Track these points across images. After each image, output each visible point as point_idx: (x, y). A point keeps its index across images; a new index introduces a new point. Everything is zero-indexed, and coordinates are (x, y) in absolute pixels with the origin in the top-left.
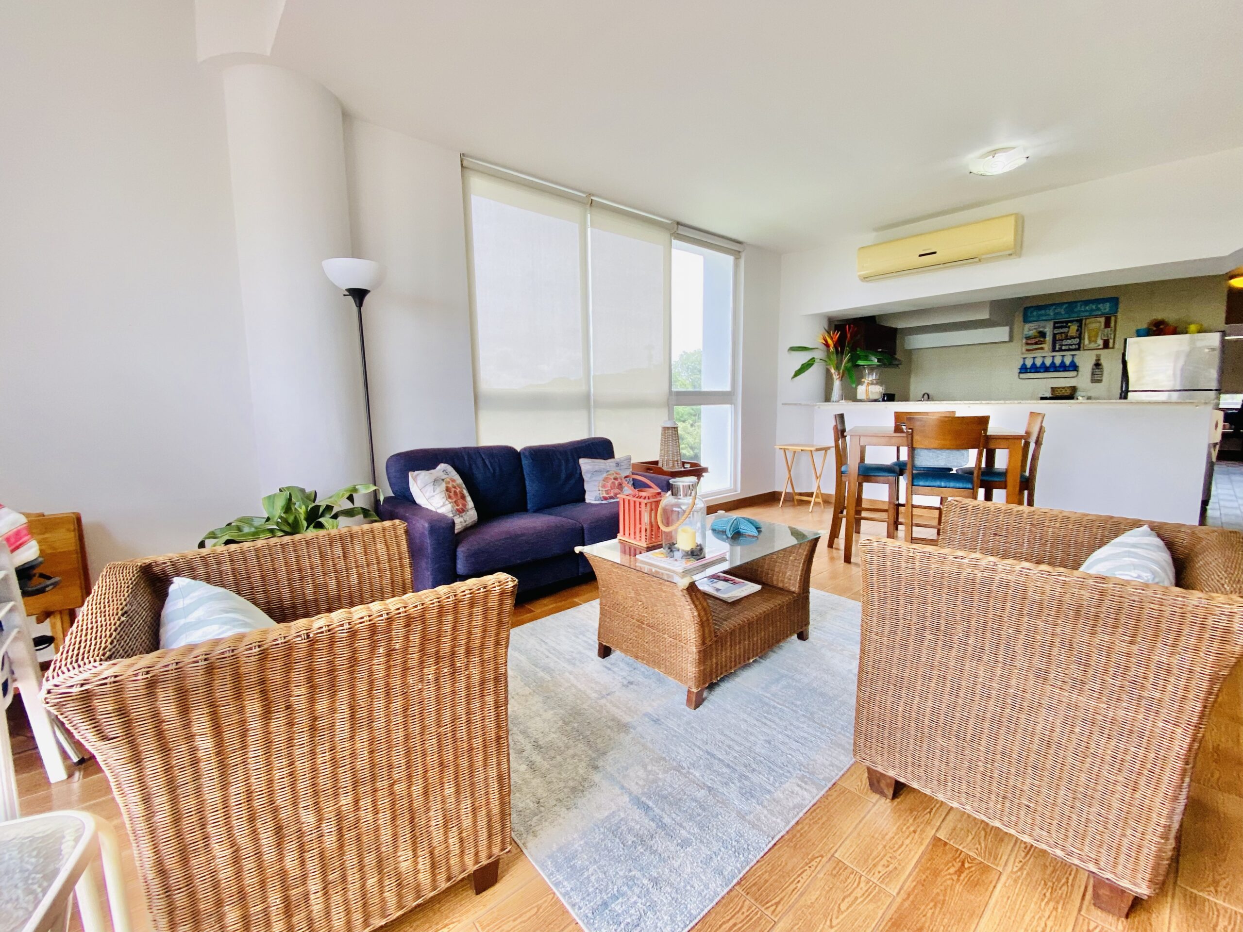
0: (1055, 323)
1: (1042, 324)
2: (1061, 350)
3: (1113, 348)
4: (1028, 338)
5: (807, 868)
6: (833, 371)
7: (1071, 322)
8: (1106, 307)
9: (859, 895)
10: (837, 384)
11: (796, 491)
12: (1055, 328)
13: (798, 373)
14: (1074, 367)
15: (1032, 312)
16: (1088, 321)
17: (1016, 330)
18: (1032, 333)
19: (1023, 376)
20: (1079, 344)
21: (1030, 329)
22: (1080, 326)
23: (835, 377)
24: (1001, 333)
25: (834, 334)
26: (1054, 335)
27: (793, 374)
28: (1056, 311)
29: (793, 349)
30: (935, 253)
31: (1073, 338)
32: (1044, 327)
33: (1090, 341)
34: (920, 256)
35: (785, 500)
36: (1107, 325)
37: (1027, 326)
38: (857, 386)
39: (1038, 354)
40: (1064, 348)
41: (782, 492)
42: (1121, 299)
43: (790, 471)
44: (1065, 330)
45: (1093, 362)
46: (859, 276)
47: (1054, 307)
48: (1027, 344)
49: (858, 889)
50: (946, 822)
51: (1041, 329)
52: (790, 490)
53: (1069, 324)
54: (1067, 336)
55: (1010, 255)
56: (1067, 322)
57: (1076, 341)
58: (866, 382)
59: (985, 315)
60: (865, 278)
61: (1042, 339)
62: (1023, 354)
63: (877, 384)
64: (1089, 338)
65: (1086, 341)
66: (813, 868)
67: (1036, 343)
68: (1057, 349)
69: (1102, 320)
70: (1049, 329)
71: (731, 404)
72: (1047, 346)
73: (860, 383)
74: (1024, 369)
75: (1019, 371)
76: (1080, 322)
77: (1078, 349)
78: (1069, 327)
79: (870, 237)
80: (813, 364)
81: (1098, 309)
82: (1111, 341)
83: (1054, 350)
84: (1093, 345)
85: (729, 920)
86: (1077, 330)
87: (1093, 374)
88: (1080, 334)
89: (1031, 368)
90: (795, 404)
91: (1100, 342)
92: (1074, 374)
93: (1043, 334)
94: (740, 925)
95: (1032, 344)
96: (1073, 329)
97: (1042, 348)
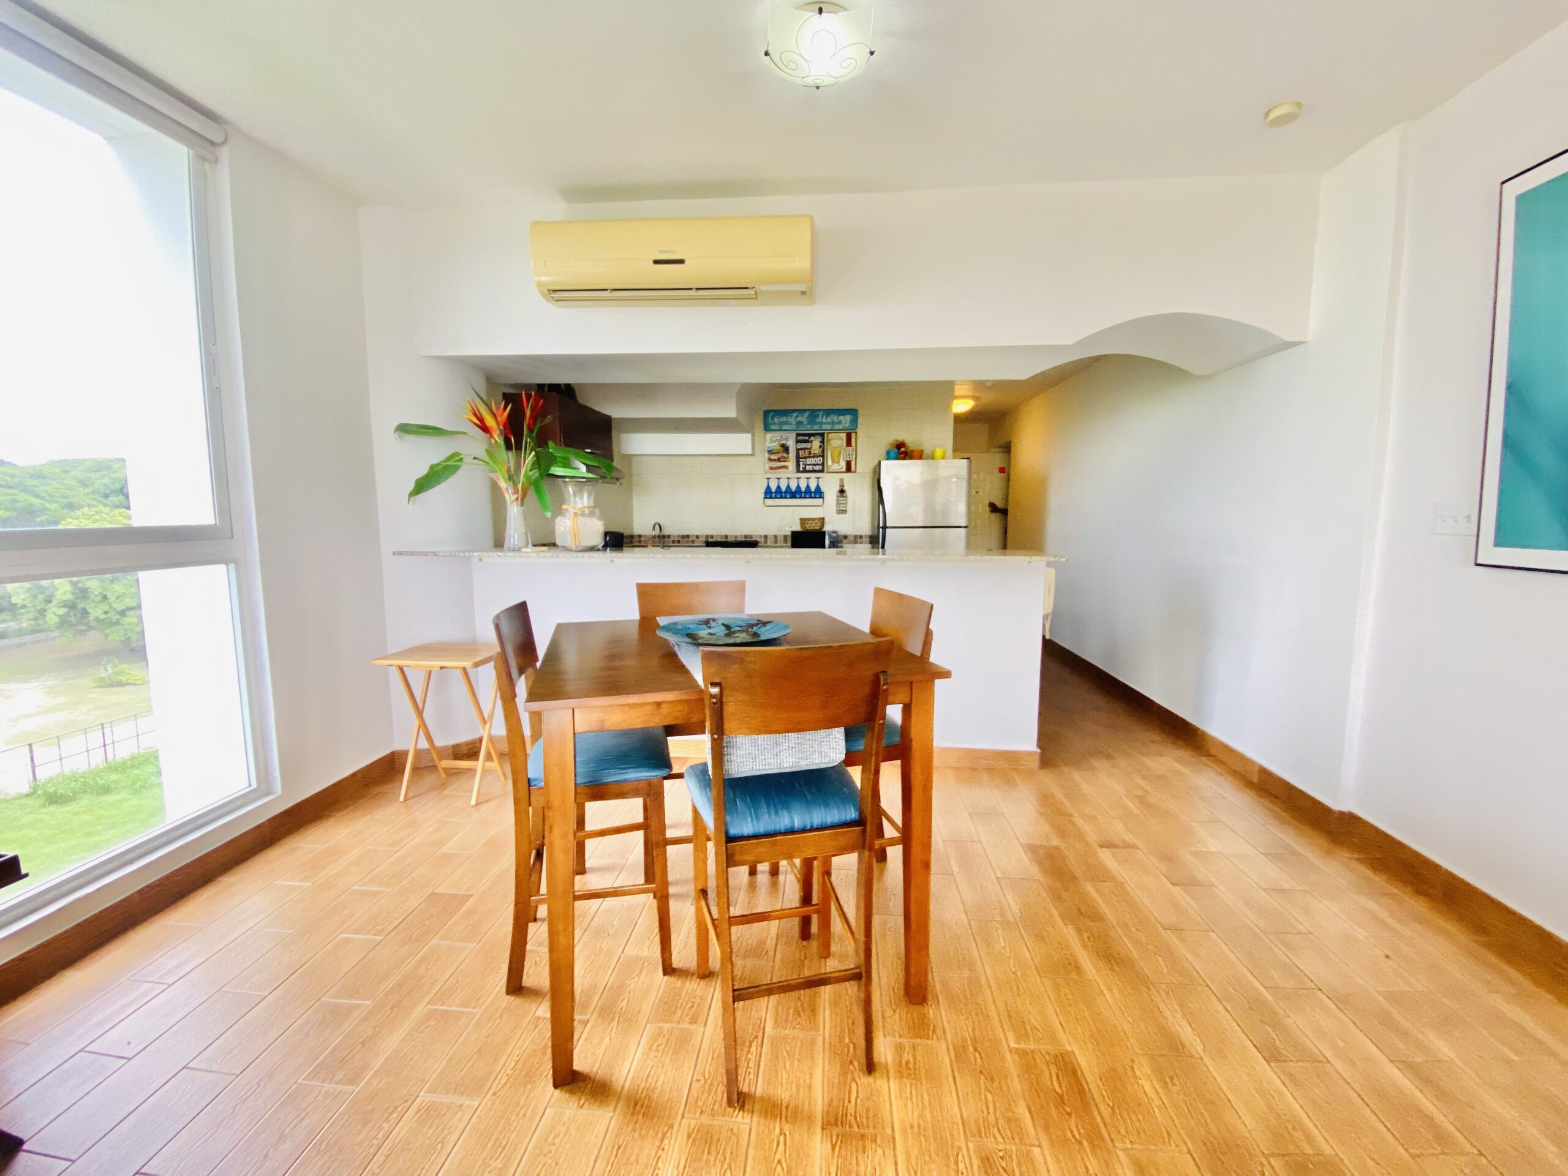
0: (798, 435)
1: (785, 435)
2: (805, 471)
3: (855, 472)
4: (770, 452)
6: (503, 484)
7: (814, 435)
8: (846, 420)
10: (514, 511)
12: (798, 441)
13: (422, 486)
14: (818, 493)
15: (773, 418)
16: (830, 435)
17: (757, 439)
18: (775, 445)
19: (769, 502)
20: (823, 464)
21: (772, 440)
22: (823, 442)
23: (510, 497)
24: (740, 442)
25: (498, 408)
26: (798, 450)
27: (411, 486)
28: (798, 419)
29: (404, 429)
30: (681, 262)
31: (815, 456)
32: (787, 439)
33: (833, 462)
34: (656, 262)
36: (849, 443)
37: (769, 435)
38: (554, 516)
39: (783, 474)
40: (808, 468)
42: (860, 412)
43: (420, 713)
44: (807, 445)
45: (838, 488)
46: (539, 285)
47: (795, 414)
48: (770, 460)
51: (784, 442)
53: (812, 438)
54: (810, 453)
55: (803, 293)
56: (810, 435)
57: (819, 460)
58: (572, 511)
59: (729, 411)
60: (557, 293)
61: (786, 455)
62: (766, 472)
63: (592, 514)
64: (832, 457)
65: (830, 463)
67: (779, 460)
68: (801, 469)
69: (844, 436)
70: (791, 443)
71: (225, 562)
72: (791, 464)
73: (558, 511)
74: (768, 494)
75: (763, 496)
76: (822, 435)
77: (822, 471)
78: (812, 442)
79: (558, 209)
80: (457, 468)
81: (840, 423)
82: (853, 463)
83: (798, 471)
84: (835, 467)
86: (820, 447)
87: (838, 503)
88: (823, 451)
89: (776, 492)
91: (843, 464)
92: (818, 501)
93: (786, 449)
95: (774, 460)
96: (816, 443)
97: (786, 467)
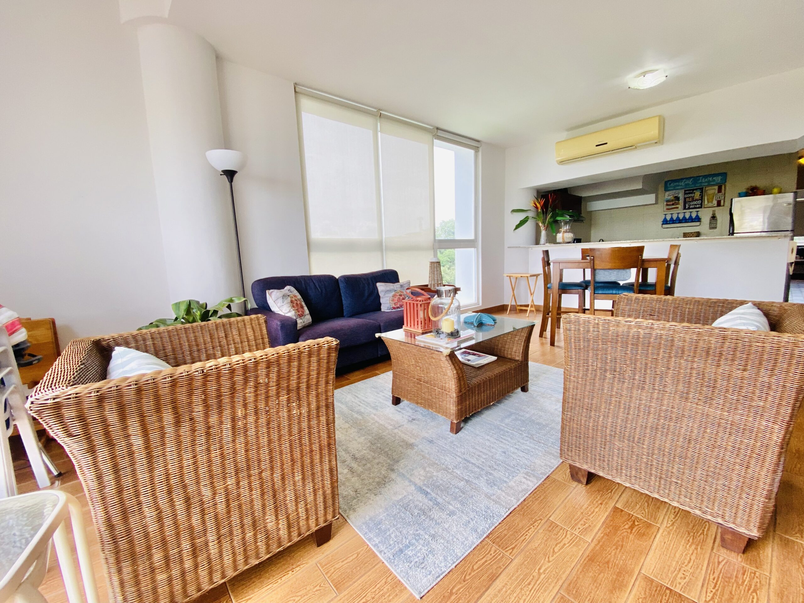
0: (685, 191)
1: (677, 191)
2: (689, 208)
3: (724, 206)
4: (667, 201)
5: (532, 527)
6: (540, 224)
7: (696, 189)
8: (719, 179)
9: (566, 543)
10: (543, 233)
11: (518, 304)
12: (685, 194)
13: (517, 227)
14: (698, 219)
15: (670, 184)
16: (707, 188)
17: (660, 196)
18: (671, 197)
19: (665, 226)
20: (701, 204)
21: (669, 195)
22: (702, 192)
23: (542, 228)
24: (650, 198)
25: (541, 200)
26: (685, 199)
27: (514, 227)
28: (686, 183)
29: (514, 211)
30: (606, 143)
31: (697, 200)
32: (679, 194)
33: (708, 202)
34: (597, 146)
35: (510, 310)
36: (720, 191)
37: (667, 193)
38: (556, 234)
39: (675, 212)
40: (691, 207)
41: (508, 305)
42: (729, 173)
43: (513, 290)
44: (692, 195)
45: (711, 215)
46: (557, 161)
47: (684, 180)
48: (667, 205)
49: (566, 539)
50: (621, 498)
51: (676, 195)
52: (514, 303)
53: (695, 191)
54: (693, 199)
55: (656, 143)
56: (693, 190)
57: (699, 202)
58: (563, 231)
59: (639, 186)
60: (562, 162)
61: (677, 202)
62: (664, 211)
63: (569, 232)
64: (708, 200)
65: (706, 202)
66: (536, 527)
67: (673, 204)
68: (687, 208)
69: (716, 187)
70: (681, 196)
71: (475, 247)
72: (681, 206)
73: (558, 232)
74: (665, 222)
75: (662, 223)
76: (702, 189)
77: (701, 207)
78: (694, 193)
79: (564, 135)
80: (527, 221)
81: (714, 181)
82: (722, 202)
83: (685, 208)
84: (710, 205)
85: (482, 558)
86: (700, 195)
87: (710, 223)
88: (702, 197)
89: (670, 221)
90: (517, 247)
91: (715, 202)
92: (698, 223)
93: (677, 198)
94: (489, 562)
95: (670, 205)
96: (697, 194)
97: (677, 208)
